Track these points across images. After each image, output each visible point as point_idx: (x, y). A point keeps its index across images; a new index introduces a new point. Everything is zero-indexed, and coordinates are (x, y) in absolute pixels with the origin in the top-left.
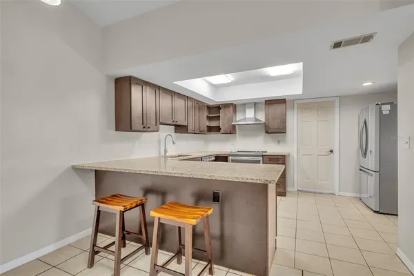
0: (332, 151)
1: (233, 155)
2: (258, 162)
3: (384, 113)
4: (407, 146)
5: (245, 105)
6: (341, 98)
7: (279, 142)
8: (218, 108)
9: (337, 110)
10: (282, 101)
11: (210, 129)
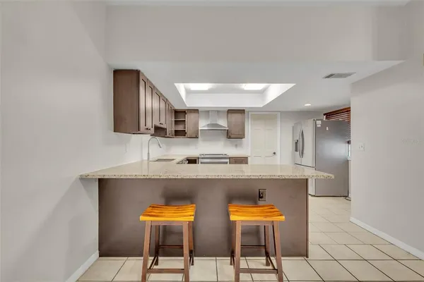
0: (274, 153)
1: (203, 158)
2: (226, 163)
3: (318, 126)
4: (362, 149)
5: (207, 112)
6: (282, 112)
7: (236, 146)
8: (184, 112)
9: (279, 122)
10: (242, 111)
11: (177, 133)
